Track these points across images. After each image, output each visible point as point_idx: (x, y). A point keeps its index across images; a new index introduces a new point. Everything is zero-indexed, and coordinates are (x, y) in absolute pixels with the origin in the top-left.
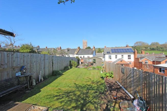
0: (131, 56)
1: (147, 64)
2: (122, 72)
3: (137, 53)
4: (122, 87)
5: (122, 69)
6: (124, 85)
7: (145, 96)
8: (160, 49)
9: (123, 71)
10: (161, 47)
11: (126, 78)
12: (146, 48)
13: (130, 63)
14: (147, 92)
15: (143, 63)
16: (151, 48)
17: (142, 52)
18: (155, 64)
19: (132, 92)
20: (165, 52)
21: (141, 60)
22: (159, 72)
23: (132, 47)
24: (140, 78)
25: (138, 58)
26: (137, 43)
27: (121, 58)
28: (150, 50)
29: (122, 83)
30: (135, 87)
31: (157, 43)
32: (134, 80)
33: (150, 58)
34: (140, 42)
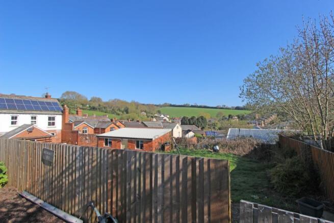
0: (56, 119)
1: (87, 133)
2: (43, 160)
3: (69, 114)
4: (46, 204)
5: (45, 152)
6: (51, 197)
7: (114, 206)
8: (103, 109)
9: (47, 158)
10: (104, 106)
11: (59, 177)
12: (83, 105)
13: (53, 134)
14: (119, 196)
15: (80, 133)
16: (91, 106)
17: (77, 112)
18: (98, 133)
19: (77, 208)
20: (109, 114)
21: (75, 127)
22: (104, 146)
23: (58, 100)
24: (100, 167)
25: (71, 122)
26: (68, 93)
27: (30, 123)
28: (90, 110)
29: (43, 193)
30: (86, 194)
31: (99, 100)
32: (84, 175)
33: (91, 123)
34: (74, 93)
